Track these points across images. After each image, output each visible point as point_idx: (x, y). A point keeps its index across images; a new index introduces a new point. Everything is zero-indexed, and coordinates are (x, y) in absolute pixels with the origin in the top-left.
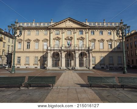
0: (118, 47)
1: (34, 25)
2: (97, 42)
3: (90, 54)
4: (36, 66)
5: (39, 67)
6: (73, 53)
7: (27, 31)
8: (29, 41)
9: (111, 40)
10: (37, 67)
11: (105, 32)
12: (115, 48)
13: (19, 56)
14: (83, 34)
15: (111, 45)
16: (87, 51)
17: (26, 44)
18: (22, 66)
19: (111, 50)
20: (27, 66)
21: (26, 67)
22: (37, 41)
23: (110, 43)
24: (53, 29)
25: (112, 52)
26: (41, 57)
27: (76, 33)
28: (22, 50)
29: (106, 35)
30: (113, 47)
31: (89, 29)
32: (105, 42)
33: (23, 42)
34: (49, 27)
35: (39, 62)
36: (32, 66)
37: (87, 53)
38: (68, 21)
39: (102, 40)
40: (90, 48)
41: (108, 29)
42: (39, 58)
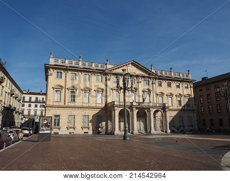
0: (188, 104)
2: (165, 96)
3: (167, 113)
4: (86, 130)
5: (90, 132)
6: (146, 111)
7: (70, 72)
8: (73, 90)
9: (180, 95)
10: (87, 133)
11: (174, 84)
12: (184, 106)
13: (58, 114)
14: (149, 85)
15: (180, 101)
17: (68, 94)
18: (63, 131)
19: (180, 108)
20: (71, 130)
21: (70, 133)
22: (87, 90)
23: (179, 99)
24: (110, 74)
25: (182, 110)
26: (93, 116)
27: (141, 82)
28: (62, 104)
29: (174, 89)
30: (183, 105)
31: (156, 78)
32: (174, 96)
33: (64, 90)
34: (107, 71)
35: (90, 124)
36: (79, 131)
38: (130, 65)
39: (171, 95)
40: (167, 105)
41: (176, 81)
42: (91, 118)
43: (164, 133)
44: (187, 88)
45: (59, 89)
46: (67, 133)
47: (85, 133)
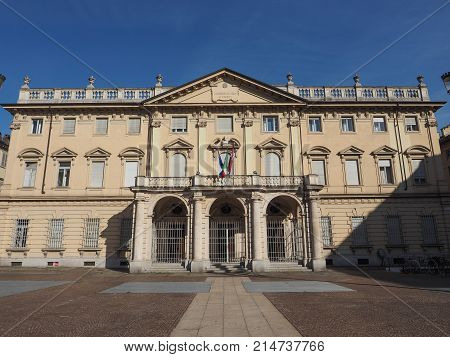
0: (418, 178)
1: (89, 96)
2: (333, 158)
4: (89, 257)
5: (101, 261)
6: (242, 200)
7: (61, 117)
8: (65, 159)
9: (388, 152)
10: (93, 263)
11: (363, 123)
12: (405, 182)
13: (24, 217)
14: (277, 129)
15: (389, 170)
16: (298, 194)
17: (54, 168)
18: (34, 258)
19: (390, 189)
20: (53, 257)
21: (50, 263)
22: (99, 156)
23: (386, 164)
24: (162, 110)
25: (394, 196)
26: (110, 221)
28: (37, 193)
29: (366, 132)
30: (399, 179)
31: (300, 110)
32: (366, 158)
33: (43, 159)
34: (149, 104)
35: (102, 241)
36: (73, 258)
37: (299, 200)
38: (221, 83)
39: (355, 153)
40: (312, 180)
41: (372, 110)
42: (104, 225)
43: (305, 269)
44: (416, 128)
45: (31, 158)
46: (43, 263)
47: (86, 263)
